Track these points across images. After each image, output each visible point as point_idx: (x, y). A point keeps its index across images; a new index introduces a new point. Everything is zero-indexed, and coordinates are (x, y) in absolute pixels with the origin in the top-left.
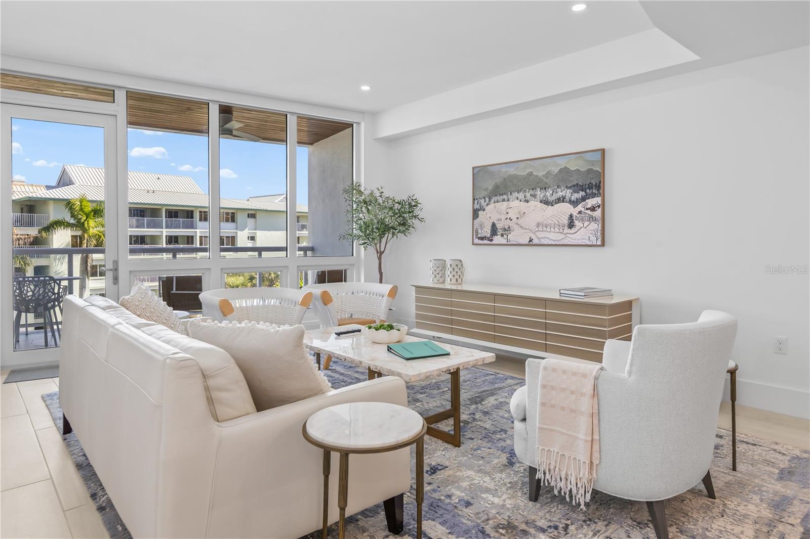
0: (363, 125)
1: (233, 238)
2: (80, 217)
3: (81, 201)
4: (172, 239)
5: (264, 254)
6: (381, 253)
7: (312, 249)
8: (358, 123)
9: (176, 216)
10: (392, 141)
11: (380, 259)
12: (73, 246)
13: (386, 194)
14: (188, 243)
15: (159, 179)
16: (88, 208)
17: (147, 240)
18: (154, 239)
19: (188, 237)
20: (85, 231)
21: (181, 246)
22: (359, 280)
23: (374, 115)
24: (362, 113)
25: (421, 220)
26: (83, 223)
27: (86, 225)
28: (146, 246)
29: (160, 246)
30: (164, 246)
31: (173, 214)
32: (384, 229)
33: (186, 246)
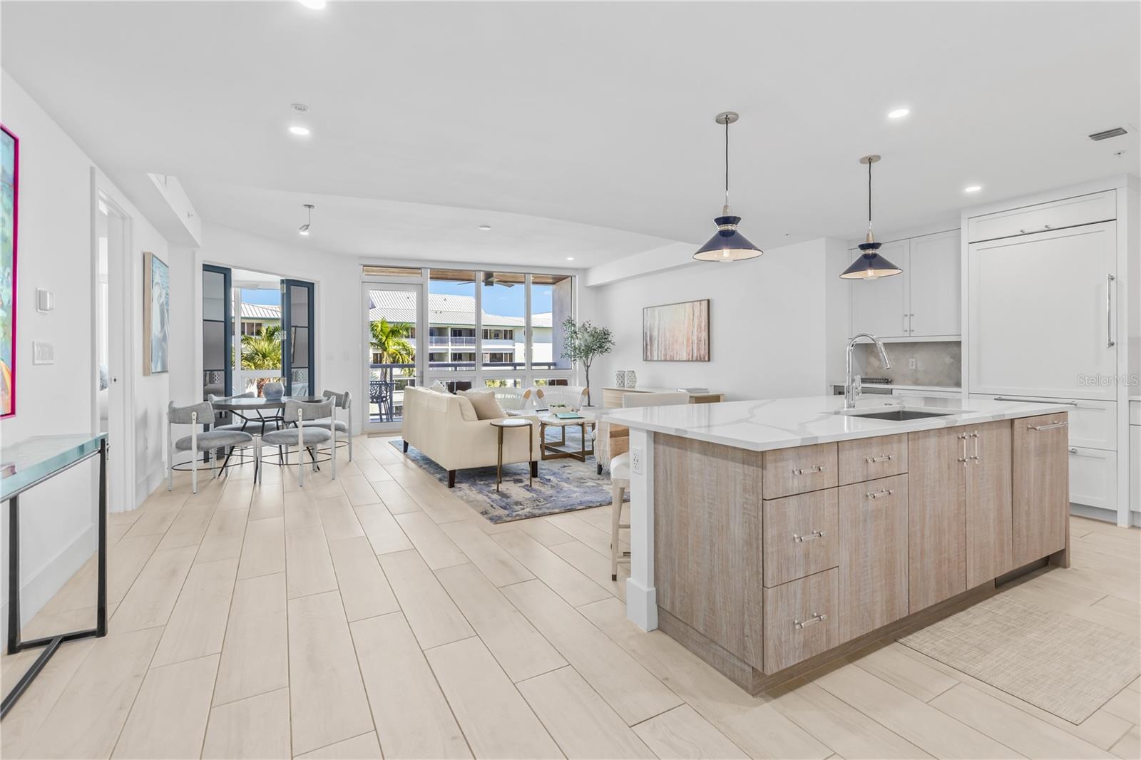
0: (577, 277)
1: (511, 354)
2: (380, 337)
3: (382, 323)
4: (457, 357)
5: (518, 368)
6: (588, 367)
7: (554, 364)
8: (575, 276)
9: (460, 335)
10: (599, 289)
11: (587, 371)
12: (374, 363)
13: (593, 326)
14: (470, 360)
15: (445, 300)
16: (388, 328)
17: (435, 357)
18: (441, 356)
19: (470, 354)
20: (385, 349)
21: (465, 362)
22: (575, 385)
23: (585, 271)
24: (577, 269)
25: (613, 344)
26: (384, 343)
27: (386, 345)
28: (434, 363)
29: (446, 362)
30: (450, 362)
31: (457, 333)
32: (588, 350)
33: (468, 362)
